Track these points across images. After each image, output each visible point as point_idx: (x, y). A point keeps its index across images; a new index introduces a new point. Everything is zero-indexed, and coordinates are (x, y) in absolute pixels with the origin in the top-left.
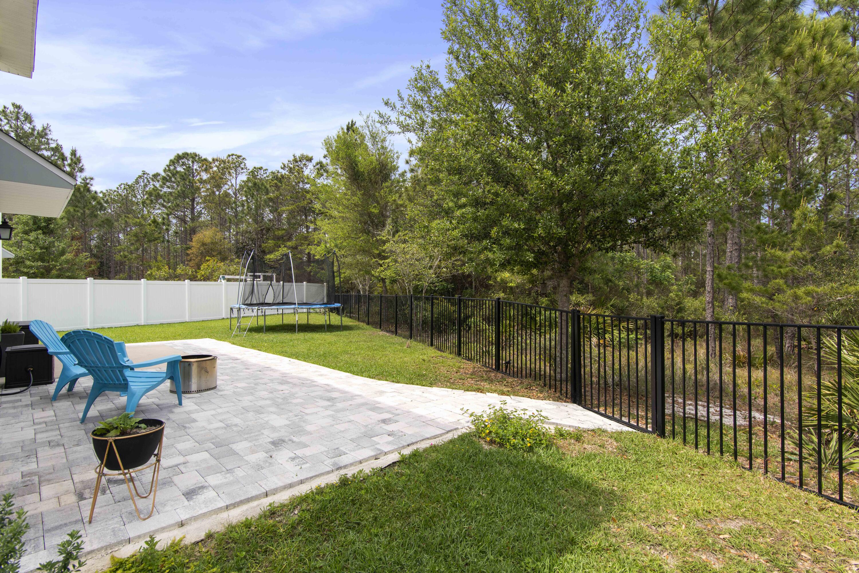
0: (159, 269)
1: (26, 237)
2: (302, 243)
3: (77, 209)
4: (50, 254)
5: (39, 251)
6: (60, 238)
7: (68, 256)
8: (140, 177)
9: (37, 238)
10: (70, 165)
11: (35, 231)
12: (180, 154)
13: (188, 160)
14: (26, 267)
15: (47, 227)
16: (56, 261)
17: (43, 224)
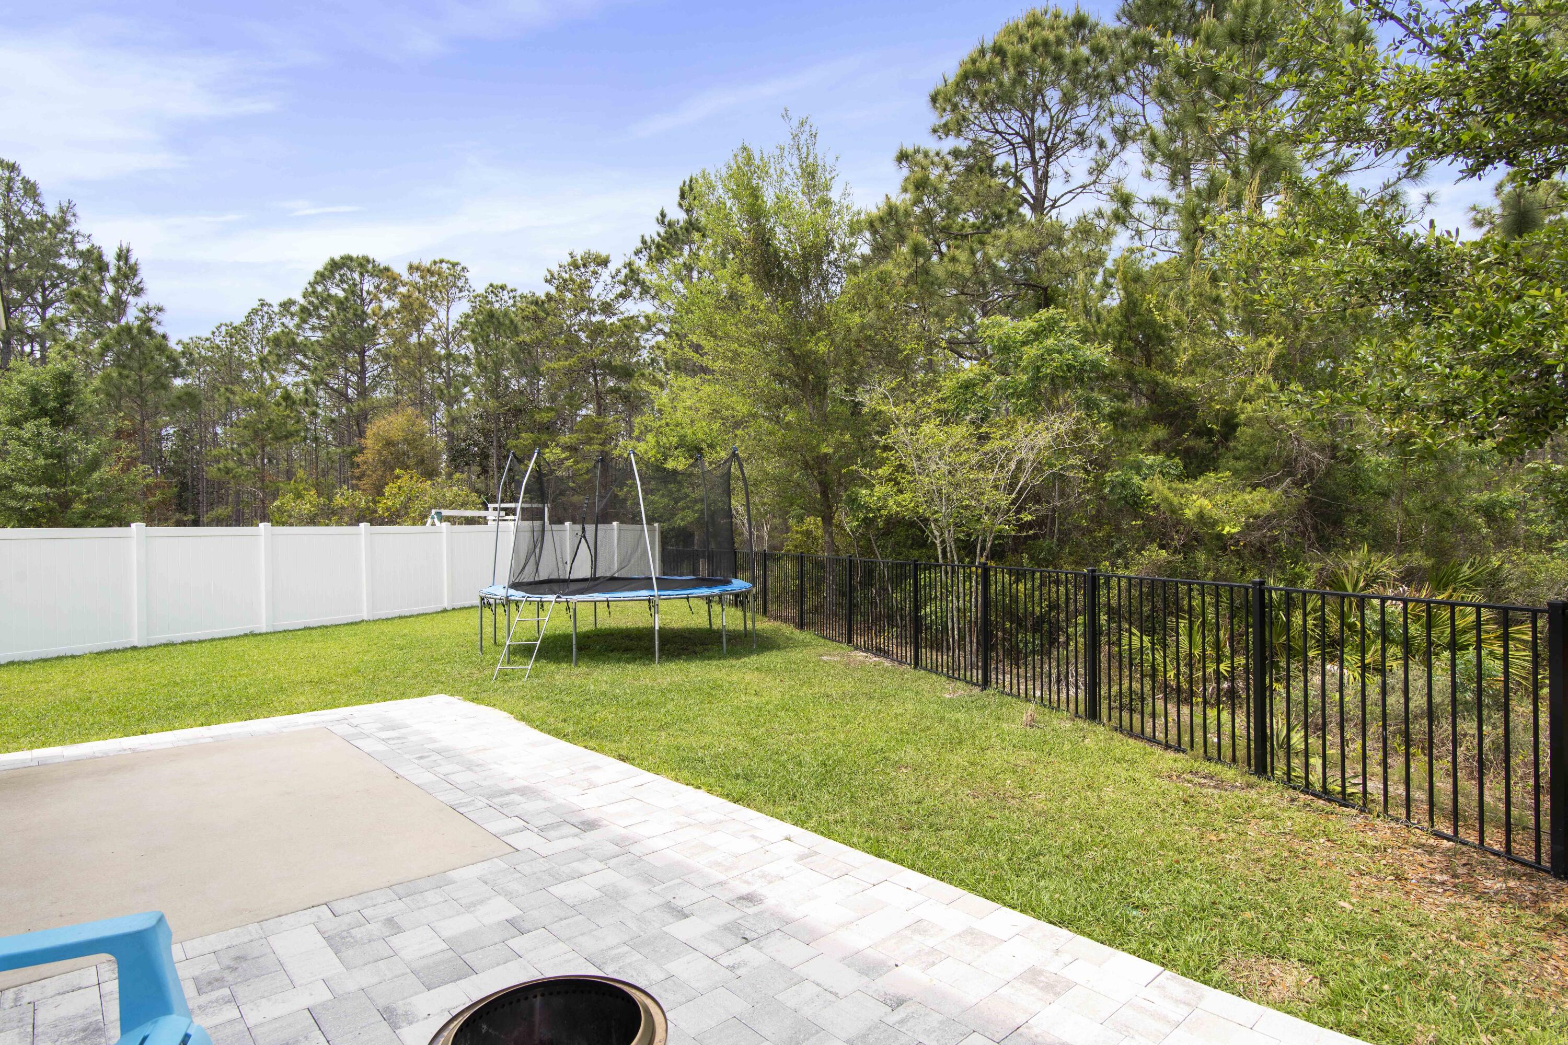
0: (299, 496)
1: (15, 431)
2: (591, 439)
3: (126, 372)
4: (68, 468)
5: (41, 462)
6: (87, 435)
7: (106, 471)
8: (255, 312)
9: (40, 434)
10: (114, 280)
11: (35, 418)
12: (337, 258)
13: (352, 271)
14: (14, 497)
15: (60, 410)
16: (81, 484)
17: (52, 404)
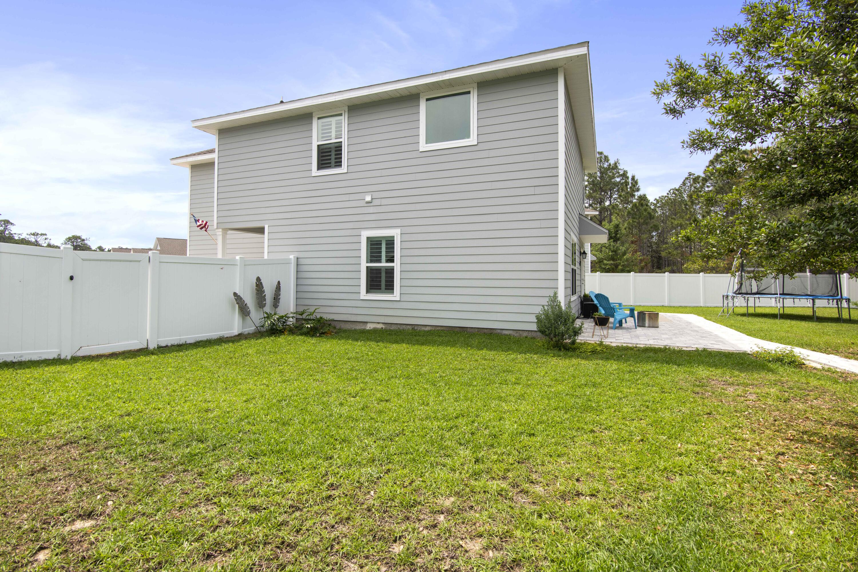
0: (694, 262)
3: (635, 220)
4: (617, 255)
5: (610, 254)
6: (623, 244)
7: (628, 256)
8: (687, 179)
9: (610, 245)
14: (604, 264)
15: (615, 237)
16: (621, 260)
17: (613, 235)
